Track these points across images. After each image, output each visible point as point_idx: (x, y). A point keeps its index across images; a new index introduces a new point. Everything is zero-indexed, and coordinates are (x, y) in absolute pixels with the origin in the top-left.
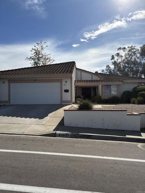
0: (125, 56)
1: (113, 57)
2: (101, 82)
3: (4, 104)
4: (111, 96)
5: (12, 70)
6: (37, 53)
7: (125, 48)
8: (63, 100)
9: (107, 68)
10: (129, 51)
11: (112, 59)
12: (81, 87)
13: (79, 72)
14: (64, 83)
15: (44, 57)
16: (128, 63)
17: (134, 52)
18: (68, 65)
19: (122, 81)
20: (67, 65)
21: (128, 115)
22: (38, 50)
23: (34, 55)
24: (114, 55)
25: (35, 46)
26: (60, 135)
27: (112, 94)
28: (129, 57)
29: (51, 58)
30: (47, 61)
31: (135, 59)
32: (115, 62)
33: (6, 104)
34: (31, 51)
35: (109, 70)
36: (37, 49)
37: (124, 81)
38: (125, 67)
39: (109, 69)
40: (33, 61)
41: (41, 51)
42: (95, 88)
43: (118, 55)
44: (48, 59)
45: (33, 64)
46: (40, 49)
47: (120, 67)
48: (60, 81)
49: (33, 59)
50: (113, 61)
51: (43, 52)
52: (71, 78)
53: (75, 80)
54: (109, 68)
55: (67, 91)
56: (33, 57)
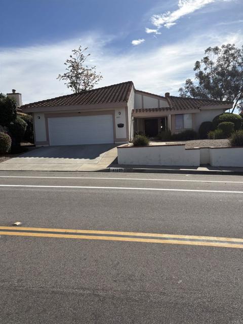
0: (218, 61)
1: (198, 65)
2: (169, 111)
3: (41, 146)
4: (183, 130)
5: (48, 101)
6: (75, 66)
7: (216, 49)
8: (117, 137)
9: (187, 84)
10: (225, 53)
11: (195, 69)
12: (143, 119)
13: (140, 96)
14: (117, 115)
15: (86, 72)
16: (222, 74)
17: (232, 55)
18: (123, 87)
19: (198, 108)
20: (121, 87)
21: (186, 149)
22: (77, 61)
23: (70, 70)
24: (200, 61)
25: (71, 56)
26: (113, 171)
27: (185, 128)
28: (225, 63)
29: (97, 74)
30: (91, 78)
31: (234, 67)
32: (201, 73)
33: (44, 146)
34: (65, 64)
35: (191, 88)
36: (74, 60)
37: (202, 108)
38: (216, 81)
39: (191, 86)
40: (69, 81)
41: (81, 62)
42: (163, 120)
43: (206, 60)
44: (91, 75)
45: (70, 84)
46: (78, 60)
47: (209, 82)
48: (112, 113)
49: (68, 77)
50: (197, 71)
51: (84, 65)
52: (126, 108)
53: (133, 108)
54: (191, 83)
55: (121, 126)
56: (68, 74)
